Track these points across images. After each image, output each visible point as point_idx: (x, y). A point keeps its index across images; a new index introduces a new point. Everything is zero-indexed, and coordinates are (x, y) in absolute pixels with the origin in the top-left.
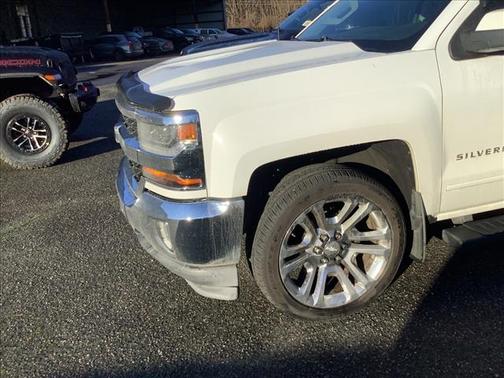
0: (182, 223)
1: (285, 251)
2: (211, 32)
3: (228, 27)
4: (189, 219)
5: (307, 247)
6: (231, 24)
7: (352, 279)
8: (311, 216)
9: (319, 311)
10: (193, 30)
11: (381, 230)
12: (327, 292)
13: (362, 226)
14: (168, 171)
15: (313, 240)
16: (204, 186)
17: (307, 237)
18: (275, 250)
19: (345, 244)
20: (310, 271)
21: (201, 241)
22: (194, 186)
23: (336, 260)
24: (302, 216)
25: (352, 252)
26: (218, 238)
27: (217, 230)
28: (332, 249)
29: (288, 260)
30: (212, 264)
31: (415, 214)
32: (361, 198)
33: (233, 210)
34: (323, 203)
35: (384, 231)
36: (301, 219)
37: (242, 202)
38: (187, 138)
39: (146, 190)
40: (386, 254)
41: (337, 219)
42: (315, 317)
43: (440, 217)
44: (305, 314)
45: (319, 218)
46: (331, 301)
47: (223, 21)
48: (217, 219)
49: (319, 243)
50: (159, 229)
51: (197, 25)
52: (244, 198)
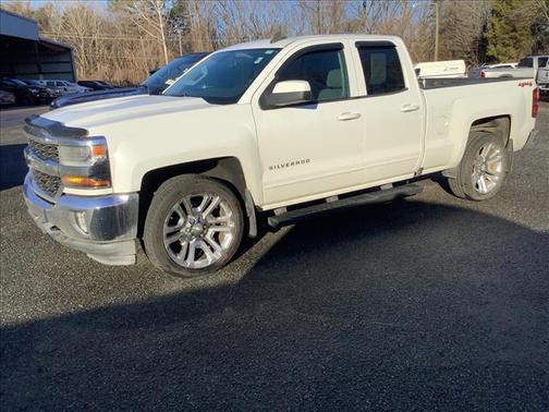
0: (95, 211)
1: (166, 229)
2: (59, 84)
3: (79, 79)
4: (98, 208)
5: (181, 228)
6: (81, 75)
7: (212, 250)
8: (182, 205)
9: (191, 270)
10: (38, 82)
11: (228, 215)
12: (196, 259)
13: (216, 212)
14: (85, 177)
15: (185, 222)
16: (111, 186)
17: (181, 221)
18: (160, 227)
19: (206, 226)
20: (184, 244)
21: (109, 223)
22: (102, 186)
23: (200, 236)
24: (177, 205)
25: (211, 231)
26: (121, 220)
27: (121, 214)
28: (197, 229)
29: (169, 235)
30: (117, 239)
31: (248, 205)
32: (213, 194)
33: (131, 201)
34: (189, 197)
35: (230, 215)
36: (176, 207)
37: (138, 195)
38: (98, 154)
39: (64, 194)
40: (233, 231)
41: (199, 209)
42: (189, 274)
43: (265, 208)
44: (183, 273)
45: (188, 207)
46: (199, 264)
47: (72, 72)
48: (121, 206)
49: (189, 225)
50: (77, 219)
51: (41, 76)
52: (138, 192)
